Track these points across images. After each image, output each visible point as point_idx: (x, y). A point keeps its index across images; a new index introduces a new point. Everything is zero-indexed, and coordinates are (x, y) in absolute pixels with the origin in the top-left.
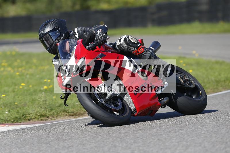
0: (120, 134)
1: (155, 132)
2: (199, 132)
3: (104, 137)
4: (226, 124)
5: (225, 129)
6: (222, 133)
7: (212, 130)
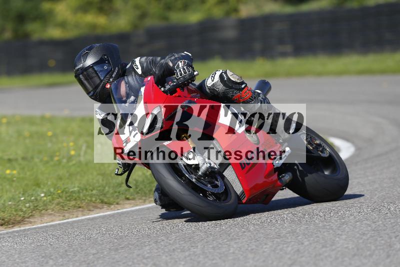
0: (86, 255)
1: (149, 251)
2: (224, 250)
3: (59, 261)
4: (272, 236)
5: (270, 244)
6: (264, 252)
7: (246, 246)
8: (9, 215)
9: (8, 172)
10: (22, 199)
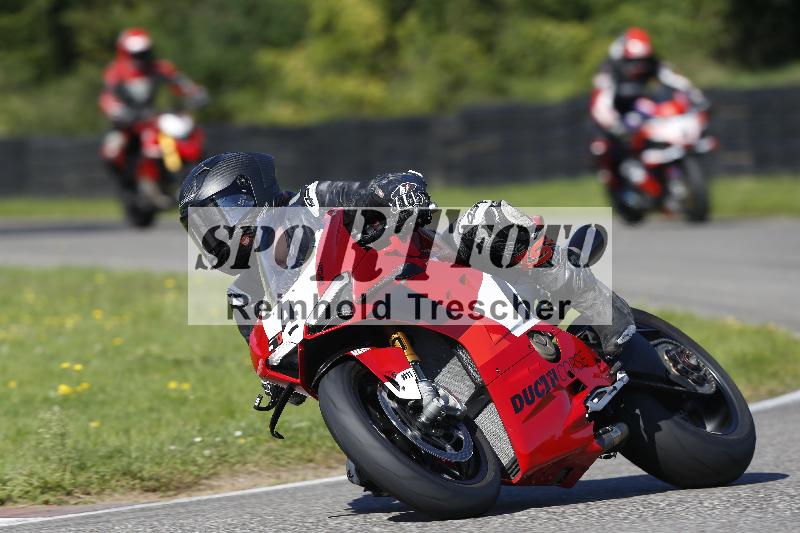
8: (169, 470)
9: (173, 385)
10: (198, 439)
